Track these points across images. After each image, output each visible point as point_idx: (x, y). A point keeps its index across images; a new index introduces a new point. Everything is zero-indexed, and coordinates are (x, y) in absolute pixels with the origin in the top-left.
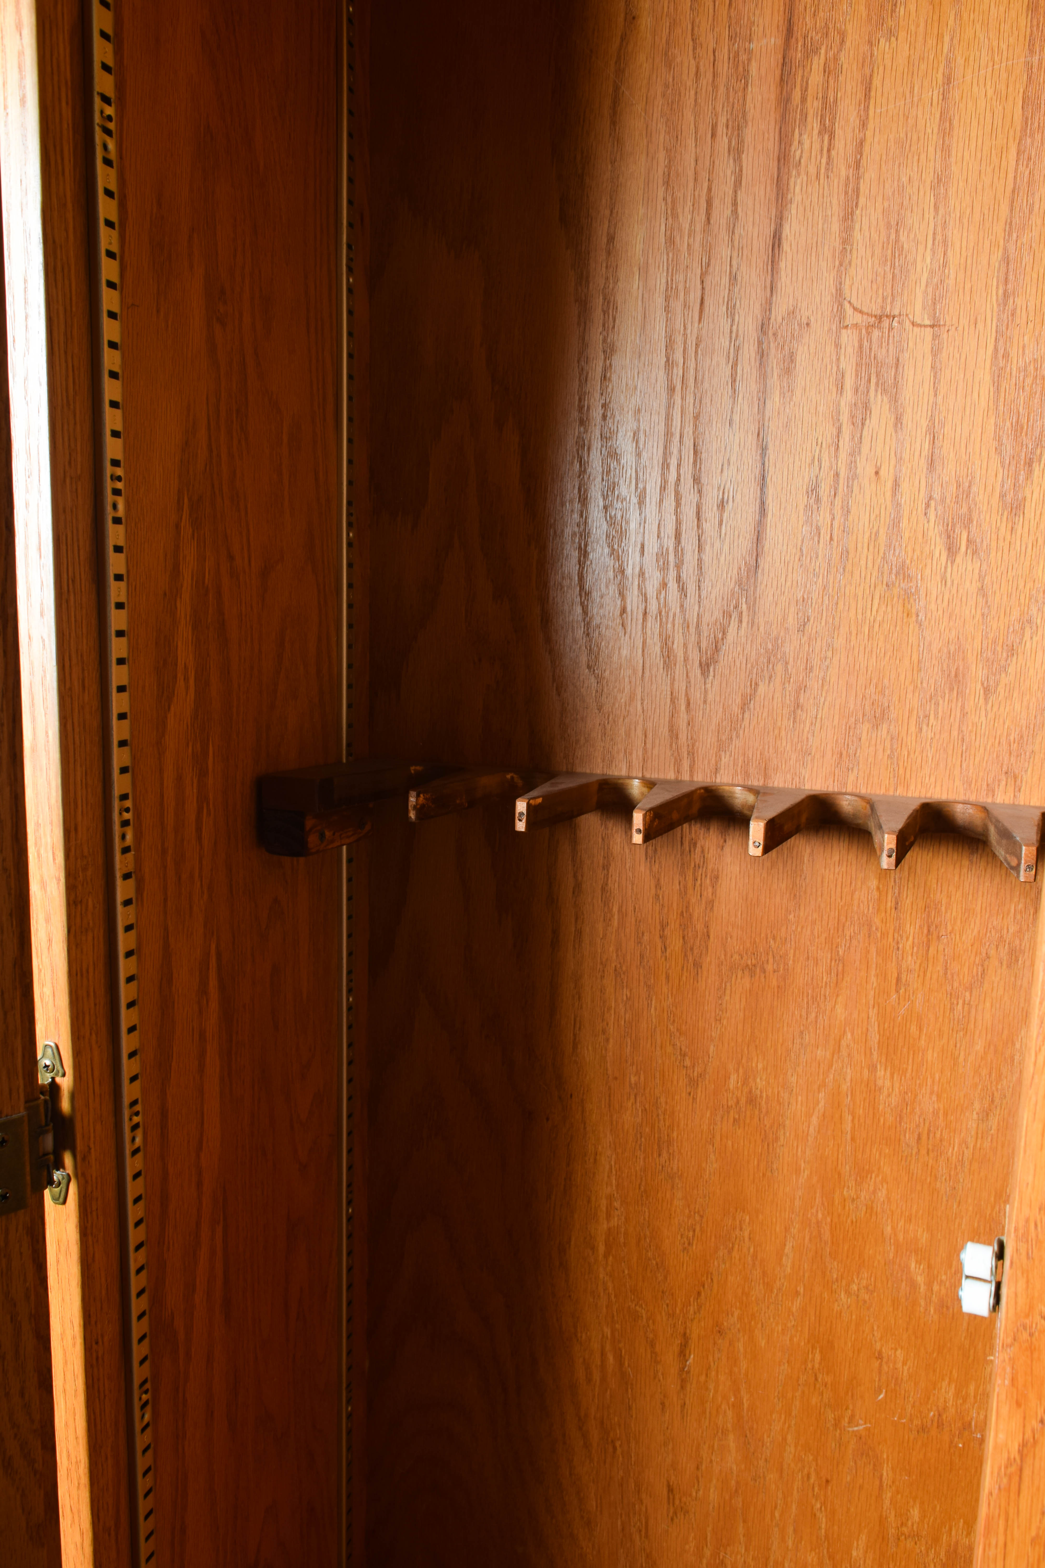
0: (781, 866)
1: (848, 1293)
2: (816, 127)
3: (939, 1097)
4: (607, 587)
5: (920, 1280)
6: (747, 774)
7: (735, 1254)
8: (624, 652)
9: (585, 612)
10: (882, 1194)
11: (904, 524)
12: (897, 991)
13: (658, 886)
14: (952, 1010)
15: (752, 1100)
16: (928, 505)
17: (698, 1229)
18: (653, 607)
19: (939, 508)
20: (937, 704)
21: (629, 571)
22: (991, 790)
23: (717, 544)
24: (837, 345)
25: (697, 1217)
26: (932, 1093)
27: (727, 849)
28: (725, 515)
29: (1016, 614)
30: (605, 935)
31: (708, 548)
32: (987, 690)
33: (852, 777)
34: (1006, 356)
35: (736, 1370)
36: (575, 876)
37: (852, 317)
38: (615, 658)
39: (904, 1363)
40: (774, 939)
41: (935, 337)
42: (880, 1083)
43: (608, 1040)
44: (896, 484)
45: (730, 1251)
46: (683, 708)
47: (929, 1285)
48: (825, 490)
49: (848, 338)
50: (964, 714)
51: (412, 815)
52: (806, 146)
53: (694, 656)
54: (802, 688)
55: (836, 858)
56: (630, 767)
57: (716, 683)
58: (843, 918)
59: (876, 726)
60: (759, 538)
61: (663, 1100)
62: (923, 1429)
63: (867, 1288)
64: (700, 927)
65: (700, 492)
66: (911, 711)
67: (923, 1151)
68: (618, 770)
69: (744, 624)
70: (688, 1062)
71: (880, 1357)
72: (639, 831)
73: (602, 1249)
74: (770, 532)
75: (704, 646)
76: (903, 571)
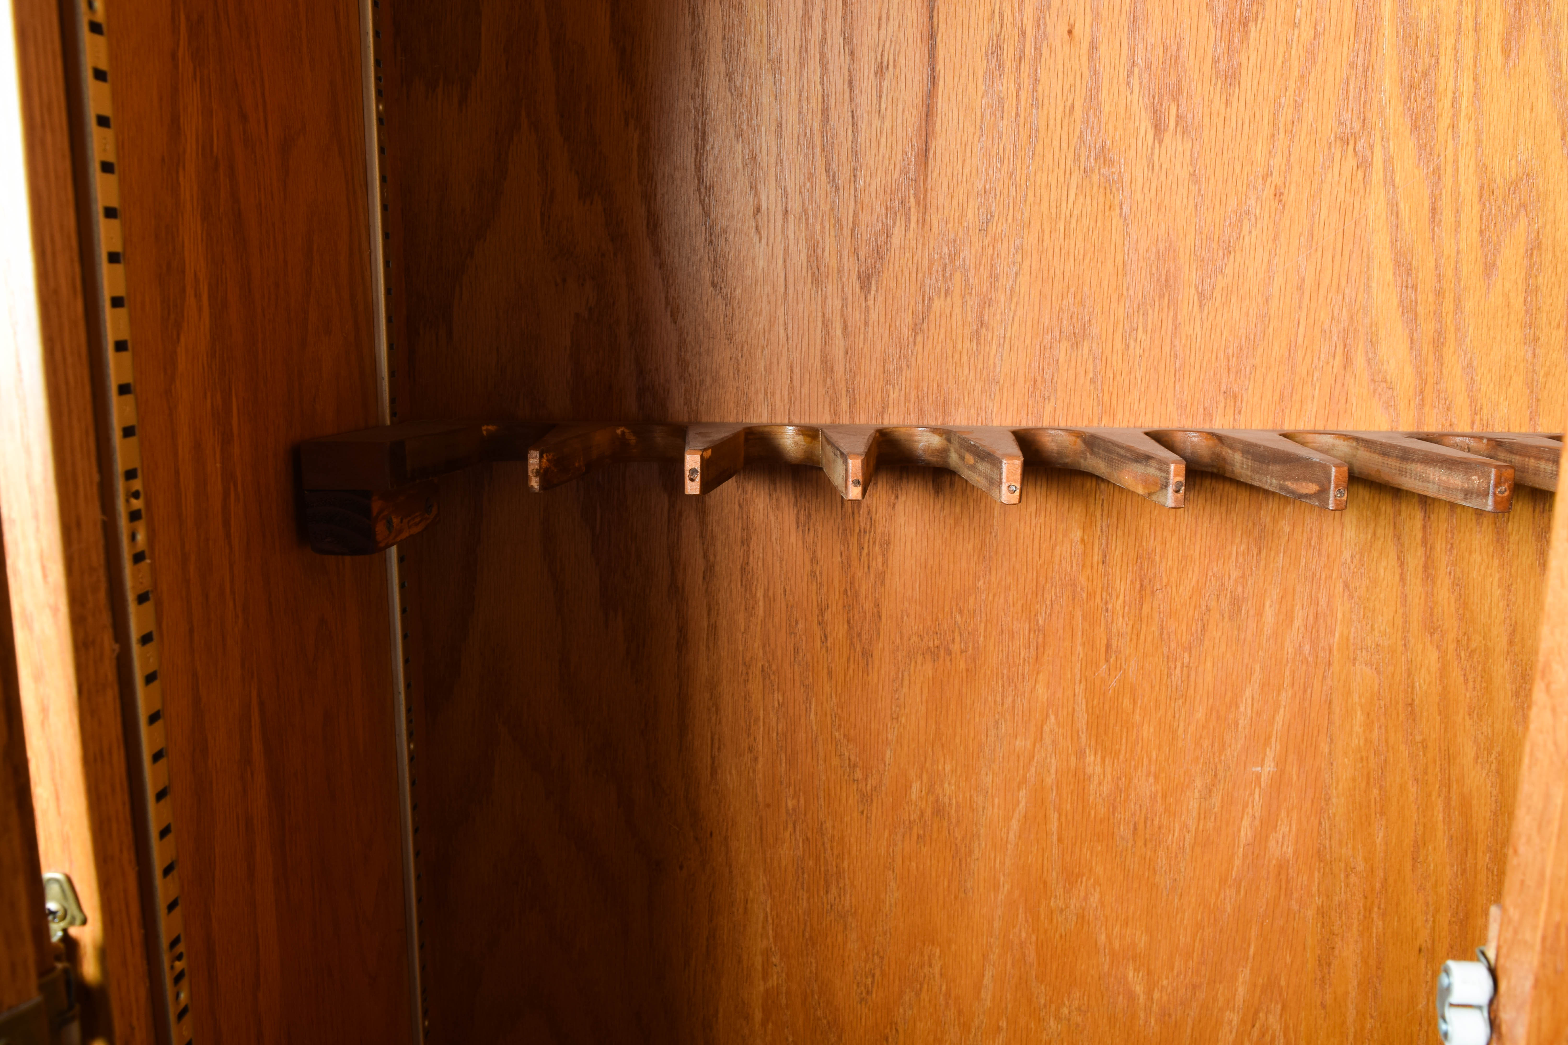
0: (966, 521)
1: (1058, 1018)
3: (1157, 778)
4: (735, 177)
5: (1139, 989)
6: (922, 412)
7: (924, 996)
8: (761, 263)
9: (706, 213)
10: (1094, 899)
11: (1104, 95)
12: (1107, 660)
13: (814, 560)
14: (1169, 675)
15: (939, 811)
16: (1131, 73)
17: (878, 973)
18: (795, 205)
19: (1145, 76)
20: (1146, 314)
21: (763, 158)
22: (1208, 415)
23: (876, 123)
25: (877, 960)
26: (1148, 775)
27: (900, 507)
28: (886, 84)
29: (1232, 203)
30: (747, 629)
31: (863, 126)
32: (1201, 295)
33: (1049, 408)
36: (705, 556)
38: (748, 273)
40: (961, 612)
42: (1089, 770)
43: (756, 759)
44: (1093, 47)
45: (918, 994)
46: (839, 332)
47: (1149, 994)
48: (1009, 52)
50: (1176, 327)
51: (535, 483)
53: (850, 265)
54: (987, 302)
55: (1033, 508)
56: (773, 411)
57: (880, 299)
58: (1042, 580)
59: (1076, 345)
60: (929, 113)
61: (829, 824)
63: (1079, 1009)
64: (868, 606)
65: (852, 53)
66: (1116, 324)
67: (1141, 843)
68: (760, 417)
69: (913, 224)
70: (859, 774)
73: (758, 1016)
74: (941, 105)
75: (862, 253)
76: (1103, 156)
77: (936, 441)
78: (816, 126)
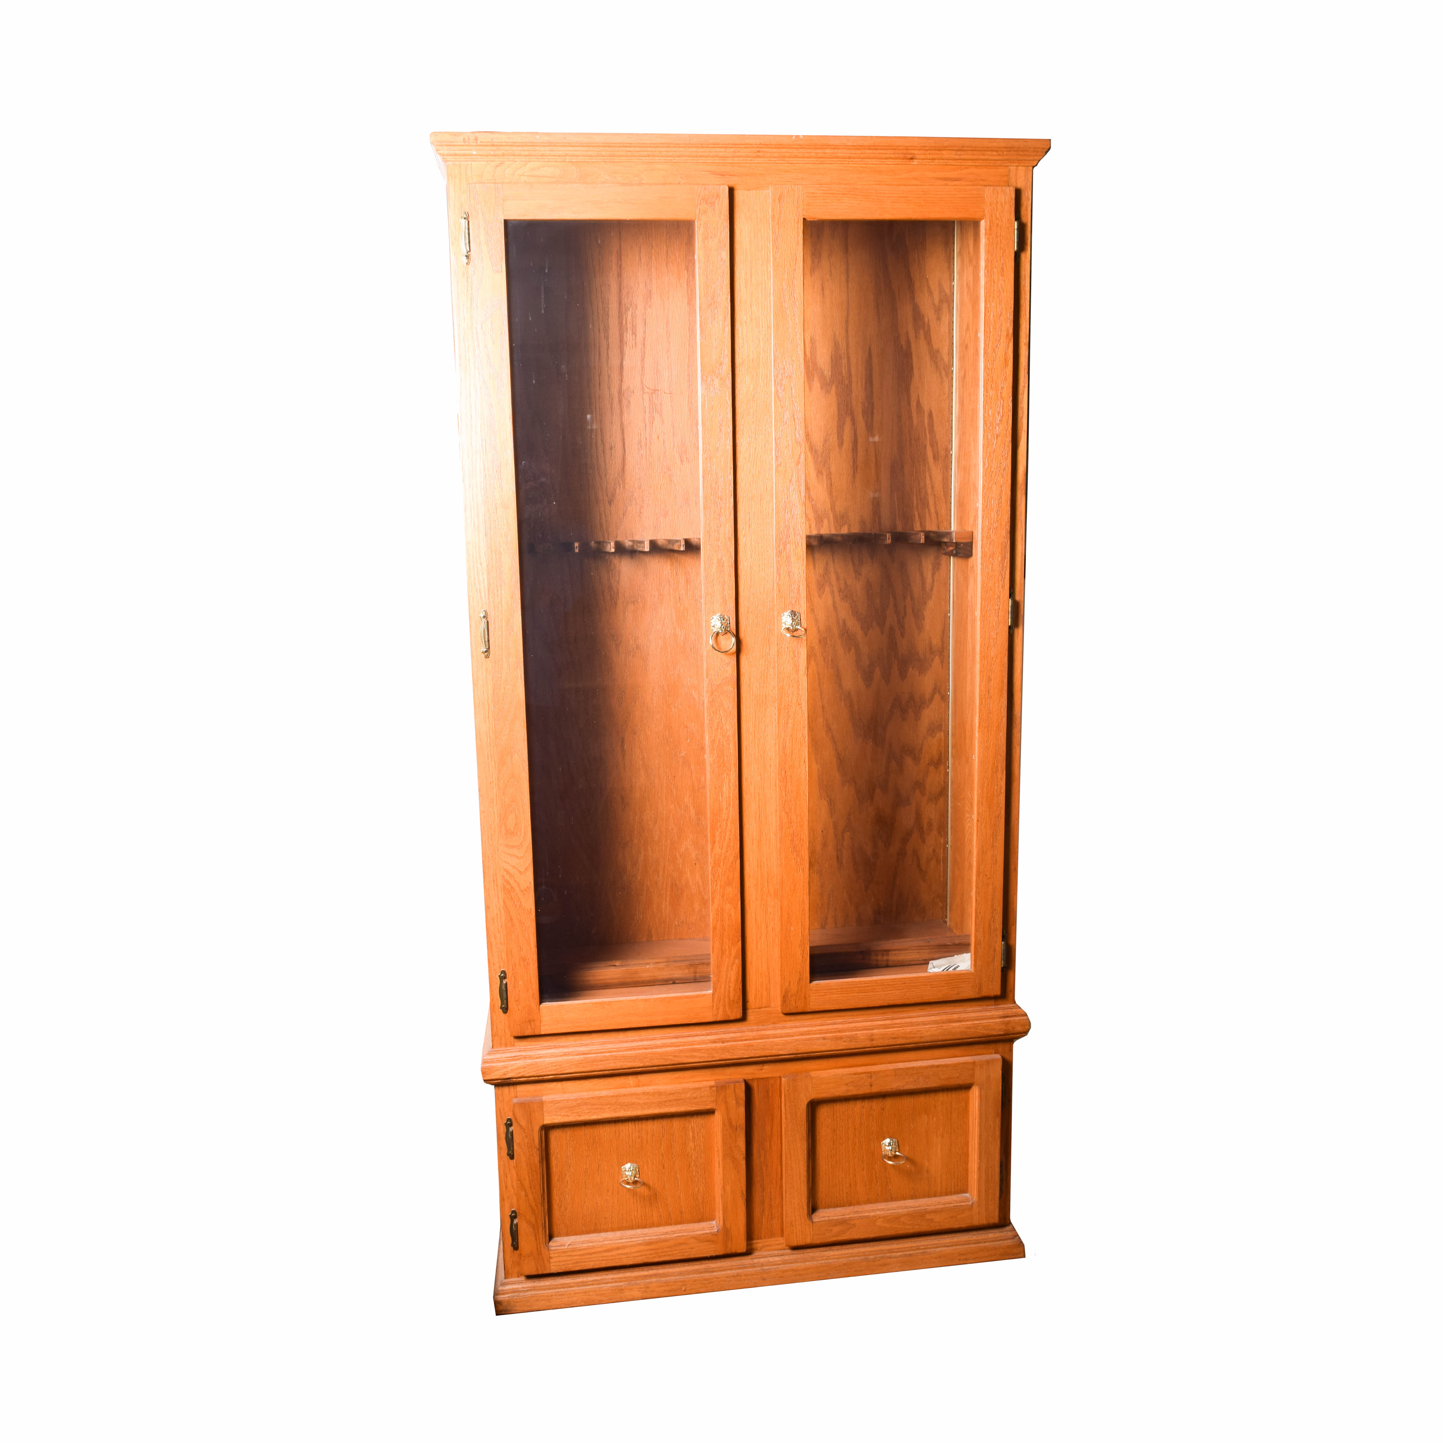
0: (640, 566)
1: (675, 708)
2: (631, 332)
6: (626, 537)
7: (637, 703)
10: (682, 671)
11: (668, 453)
12: (679, 602)
13: (600, 578)
14: (696, 605)
15: (638, 647)
16: (674, 447)
17: (624, 698)
19: (678, 448)
20: (682, 508)
23: (611, 462)
24: (643, 399)
25: (623, 693)
27: (622, 562)
28: (613, 452)
31: (607, 462)
33: (660, 534)
34: (691, 403)
35: (641, 746)
37: (646, 390)
39: (694, 727)
40: (640, 590)
41: (671, 397)
42: (677, 633)
44: (664, 442)
45: (635, 703)
46: (603, 516)
48: (643, 443)
49: (646, 397)
52: (628, 338)
53: (605, 498)
54: (641, 507)
57: (614, 507)
58: (661, 581)
59: (666, 517)
60: (624, 459)
61: (608, 654)
63: (680, 704)
64: (615, 590)
65: (604, 444)
66: (675, 511)
69: (621, 488)
70: (615, 639)
71: (686, 727)
74: (627, 457)
75: (608, 495)
76: (669, 468)
77: (631, 543)
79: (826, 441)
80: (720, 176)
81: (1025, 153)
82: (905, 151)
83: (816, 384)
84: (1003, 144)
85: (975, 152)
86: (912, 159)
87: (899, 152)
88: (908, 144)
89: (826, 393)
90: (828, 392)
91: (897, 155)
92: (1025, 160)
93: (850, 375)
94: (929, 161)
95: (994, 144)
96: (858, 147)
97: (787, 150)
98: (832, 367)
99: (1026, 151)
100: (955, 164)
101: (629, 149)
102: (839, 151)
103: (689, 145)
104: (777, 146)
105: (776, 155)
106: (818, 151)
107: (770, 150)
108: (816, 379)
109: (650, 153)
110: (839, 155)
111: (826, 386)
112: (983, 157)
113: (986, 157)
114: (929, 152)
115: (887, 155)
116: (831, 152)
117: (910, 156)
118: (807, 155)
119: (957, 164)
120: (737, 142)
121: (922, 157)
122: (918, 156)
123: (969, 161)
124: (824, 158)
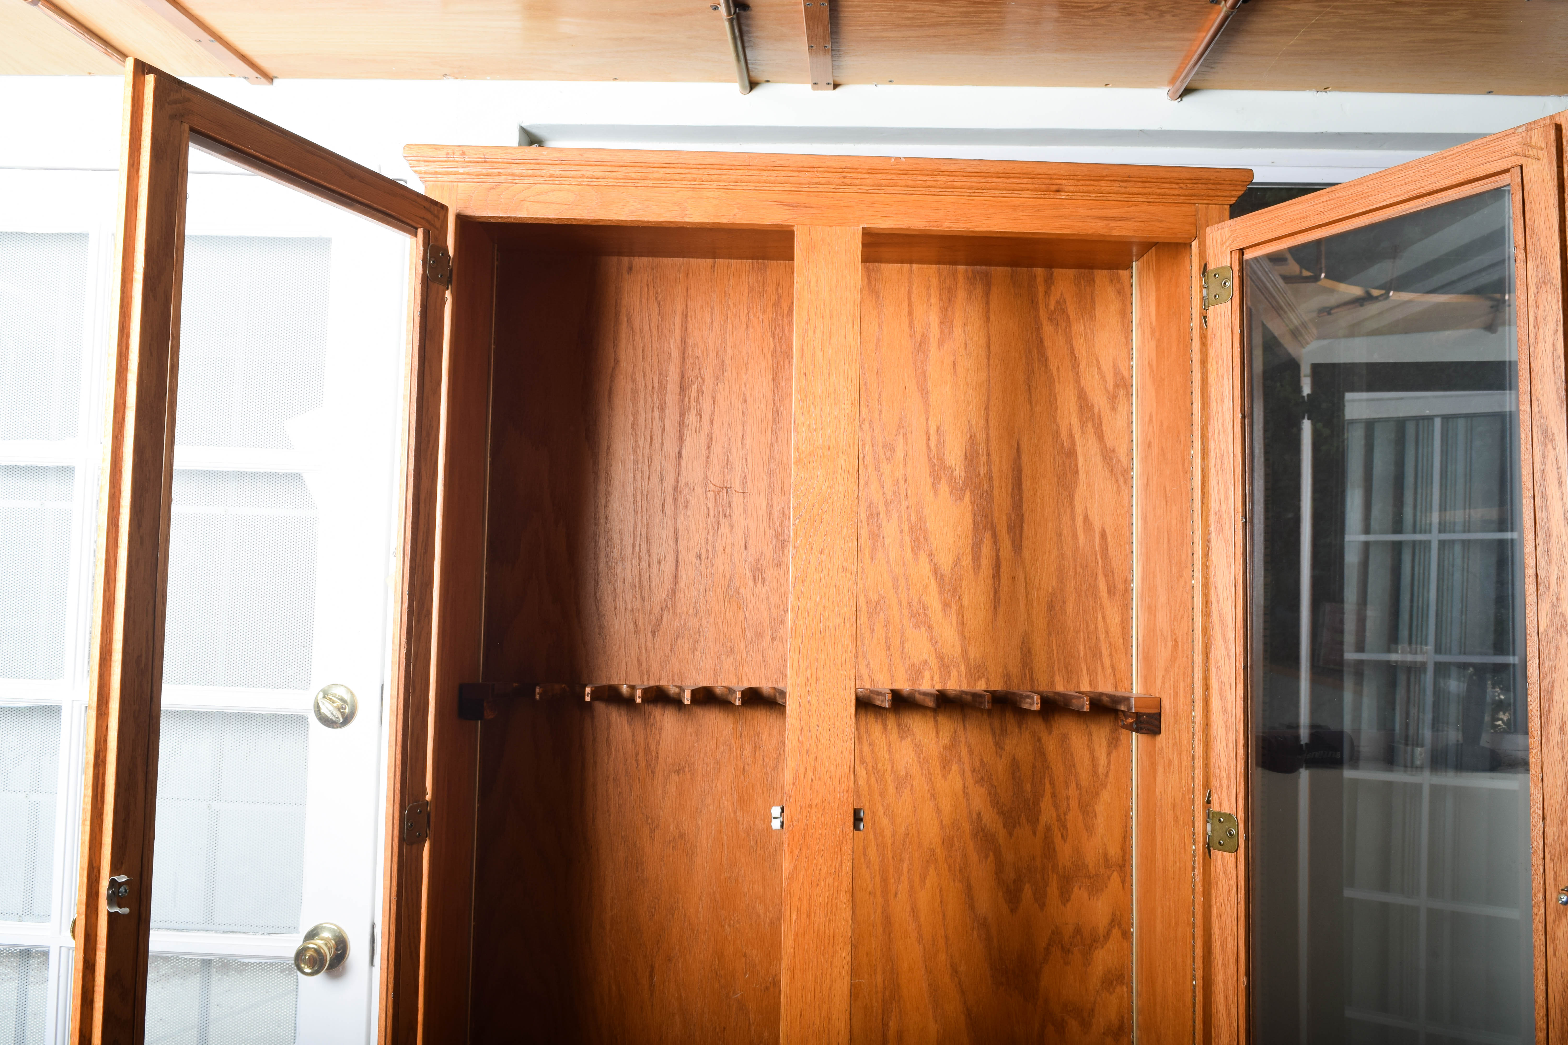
0: (690, 721)
1: (729, 926)
2: (695, 412)
3: (764, 821)
4: (608, 597)
5: (761, 912)
6: (674, 681)
7: (676, 916)
8: (616, 627)
9: (598, 609)
10: (742, 873)
11: (736, 571)
12: (743, 775)
13: (634, 736)
14: (767, 780)
15: (681, 836)
16: (745, 563)
17: (657, 906)
18: (629, 607)
19: (750, 565)
20: (753, 646)
21: (618, 590)
22: (777, 681)
23: (658, 579)
24: (706, 498)
25: (656, 900)
26: (761, 820)
27: (666, 716)
28: (661, 566)
29: (782, 607)
30: (608, 763)
31: (653, 580)
32: (772, 639)
33: (719, 679)
34: (772, 506)
35: (678, 979)
36: (593, 734)
37: (711, 487)
38: (612, 630)
39: (757, 956)
40: (688, 755)
41: (745, 497)
42: (738, 819)
43: (610, 815)
44: (732, 555)
45: (673, 916)
46: (644, 651)
47: (765, 913)
48: (703, 556)
49: (710, 495)
50: (764, 650)
51: (537, 697)
52: (691, 419)
53: (648, 628)
54: (696, 641)
55: (715, 716)
56: (619, 680)
57: (659, 640)
58: (718, 743)
59: (729, 656)
60: (676, 576)
61: (638, 842)
62: (767, 988)
63: (737, 921)
64: (654, 753)
65: (650, 556)
66: (742, 649)
67: (759, 849)
68: (614, 682)
69: (671, 614)
70: (650, 821)
71: (745, 956)
72: (639, 697)
73: (608, 927)
74: (680, 573)
75: (653, 623)
76: (736, 591)
77: (677, 690)
78: (637, 580)
79: (956, 564)
80: (791, 208)
81: (1218, 186)
82: (1047, 181)
83: (944, 488)
84: (1187, 175)
85: (1147, 185)
86: (1058, 191)
87: (1039, 181)
88: (1051, 172)
89: (957, 500)
90: (960, 498)
91: (1037, 186)
92: (1218, 196)
93: (991, 478)
94: (1082, 194)
95: (1174, 175)
96: (982, 174)
97: (884, 176)
98: (966, 466)
99: (1218, 184)
100: (1119, 199)
101: (668, 170)
102: (956, 179)
103: (750, 168)
104: (870, 171)
105: (868, 182)
106: (926, 178)
107: (860, 175)
108: (944, 481)
109: (695, 176)
110: (955, 183)
111: (957, 491)
112: (1158, 191)
113: (1163, 191)
114: (1082, 182)
115: (1022, 186)
116: (945, 179)
117: (1055, 188)
118: (911, 183)
119: (1123, 199)
120: (815, 165)
121: (1072, 188)
122: (1066, 188)
123: (1139, 196)
124: (934, 187)
